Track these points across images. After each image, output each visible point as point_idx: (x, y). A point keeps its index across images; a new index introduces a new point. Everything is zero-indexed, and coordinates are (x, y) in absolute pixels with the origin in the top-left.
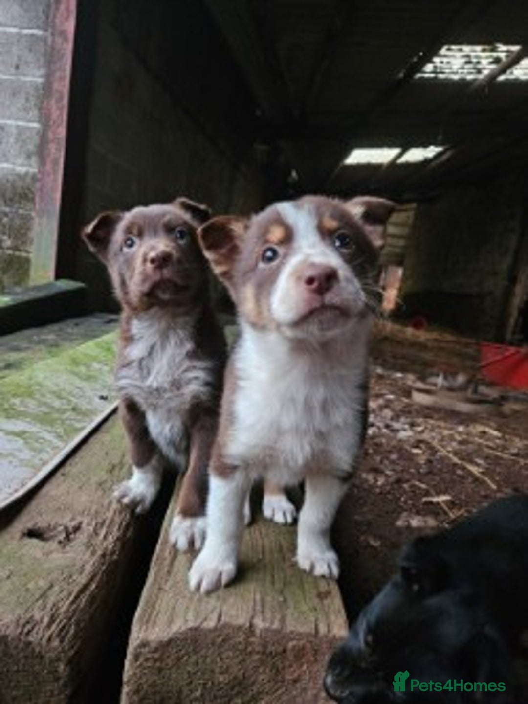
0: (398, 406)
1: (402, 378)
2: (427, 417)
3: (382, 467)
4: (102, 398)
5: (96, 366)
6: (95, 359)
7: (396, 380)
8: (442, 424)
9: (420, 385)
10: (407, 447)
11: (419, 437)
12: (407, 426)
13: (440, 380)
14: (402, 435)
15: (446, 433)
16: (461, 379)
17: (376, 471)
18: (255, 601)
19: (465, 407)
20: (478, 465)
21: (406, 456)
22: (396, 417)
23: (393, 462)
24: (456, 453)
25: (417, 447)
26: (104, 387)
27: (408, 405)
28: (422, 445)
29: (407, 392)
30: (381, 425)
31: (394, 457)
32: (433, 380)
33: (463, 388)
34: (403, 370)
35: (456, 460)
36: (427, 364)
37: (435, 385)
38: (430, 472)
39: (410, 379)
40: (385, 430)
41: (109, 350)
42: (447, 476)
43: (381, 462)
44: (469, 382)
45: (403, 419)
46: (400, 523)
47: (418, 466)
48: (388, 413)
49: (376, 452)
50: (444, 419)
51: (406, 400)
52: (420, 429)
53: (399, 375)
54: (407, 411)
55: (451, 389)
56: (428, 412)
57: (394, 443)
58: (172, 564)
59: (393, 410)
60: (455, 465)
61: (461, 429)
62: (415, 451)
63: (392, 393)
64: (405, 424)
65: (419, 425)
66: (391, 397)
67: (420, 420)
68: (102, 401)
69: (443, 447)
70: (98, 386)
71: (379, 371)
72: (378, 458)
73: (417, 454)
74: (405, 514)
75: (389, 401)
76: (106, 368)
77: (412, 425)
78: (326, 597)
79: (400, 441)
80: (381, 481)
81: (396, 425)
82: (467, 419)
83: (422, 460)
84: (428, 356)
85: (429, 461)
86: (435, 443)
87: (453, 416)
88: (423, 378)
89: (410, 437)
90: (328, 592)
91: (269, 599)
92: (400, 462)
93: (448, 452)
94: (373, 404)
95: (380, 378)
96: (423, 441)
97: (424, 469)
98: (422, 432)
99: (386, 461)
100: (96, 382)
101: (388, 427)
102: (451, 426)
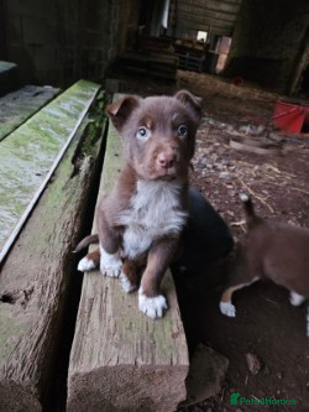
0: (221, 151)
1: (225, 128)
2: (238, 159)
4: (38, 175)
6: (28, 138)
7: (221, 129)
8: (246, 164)
10: (224, 184)
11: (232, 174)
12: (225, 167)
13: (247, 129)
14: (223, 174)
16: (260, 129)
18: (137, 345)
19: (261, 151)
20: (265, 195)
21: (224, 192)
22: (219, 160)
23: (216, 196)
24: (252, 187)
25: (230, 184)
26: (37, 164)
27: (228, 150)
28: (234, 182)
29: (227, 140)
30: (210, 166)
31: (217, 192)
32: (244, 128)
33: (261, 135)
34: (226, 120)
36: (240, 115)
37: (245, 132)
38: (236, 203)
39: (230, 130)
40: (212, 171)
41: (38, 129)
43: (209, 196)
44: (265, 130)
45: (223, 162)
47: (230, 198)
48: (215, 157)
49: (207, 189)
50: (247, 160)
51: (226, 146)
52: (232, 168)
53: (223, 125)
54: (227, 155)
55: (253, 136)
56: (239, 155)
57: (217, 181)
58: (89, 316)
59: (218, 155)
61: (256, 167)
62: (230, 187)
63: (219, 141)
64: (224, 165)
65: (233, 165)
66: (217, 144)
67: (234, 162)
68: (38, 177)
69: (245, 182)
70: (33, 164)
71: (211, 122)
72: (207, 194)
73: (230, 190)
75: (216, 147)
76: (38, 147)
77: (229, 165)
78: (177, 337)
79: (221, 179)
81: (220, 166)
82: (261, 160)
83: (233, 193)
84: (242, 108)
85: (236, 195)
86: (240, 179)
87: (253, 158)
88: (237, 128)
89: (227, 176)
90: (178, 333)
91: (145, 342)
92: (220, 196)
93: (248, 186)
94: (206, 151)
95: (212, 127)
96: (234, 178)
97: (233, 201)
98: (234, 171)
99: (212, 197)
100: (32, 160)
101: (214, 167)
102: (251, 165)
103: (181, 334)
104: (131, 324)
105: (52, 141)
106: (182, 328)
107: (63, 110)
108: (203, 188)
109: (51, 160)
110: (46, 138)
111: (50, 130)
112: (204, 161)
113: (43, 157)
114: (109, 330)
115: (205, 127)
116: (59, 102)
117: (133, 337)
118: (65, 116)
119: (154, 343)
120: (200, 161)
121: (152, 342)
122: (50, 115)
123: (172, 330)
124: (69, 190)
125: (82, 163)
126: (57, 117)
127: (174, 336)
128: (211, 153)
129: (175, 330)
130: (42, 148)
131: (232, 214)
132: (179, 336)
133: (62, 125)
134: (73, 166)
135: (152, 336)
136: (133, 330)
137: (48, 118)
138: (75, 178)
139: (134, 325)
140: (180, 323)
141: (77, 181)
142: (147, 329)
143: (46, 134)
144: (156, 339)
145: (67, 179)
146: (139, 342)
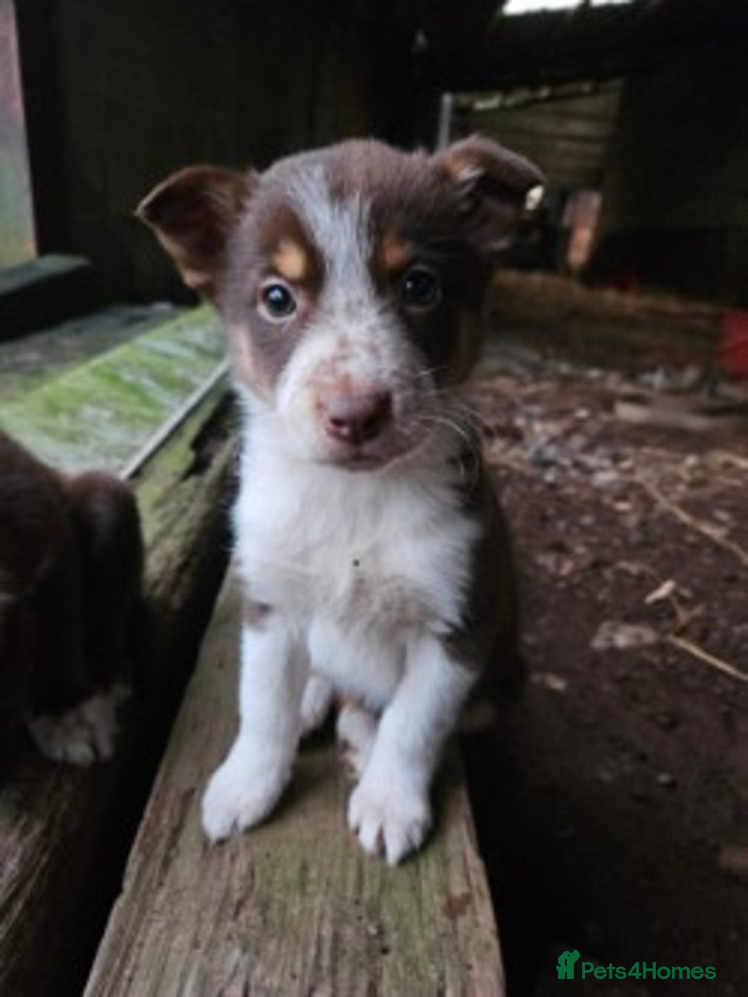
0: (594, 428)
1: (601, 379)
2: (639, 443)
3: (569, 542)
5: (88, 411)
6: (87, 398)
7: (590, 382)
8: (661, 453)
9: (627, 389)
10: (607, 500)
11: (628, 479)
12: (607, 463)
13: (658, 379)
14: (605, 478)
15: (669, 468)
16: (691, 375)
17: (560, 548)
19: (698, 423)
20: (721, 523)
21: (608, 518)
22: (590, 448)
23: (586, 530)
24: (685, 505)
25: (622, 497)
26: (98, 450)
27: (610, 425)
28: (632, 495)
29: (607, 402)
30: (566, 462)
31: (587, 520)
32: (647, 378)
33: (694, 389)
34: (600, 363)
35: (684, 517)
36: (637, 351)
37: (650, 386)
38: (646, 544)
39: (614, 382)
40: (574, 473)
41: (114, 379)
42: (670, 546)
43: (567, 531)
44: (703, 378)
45: (601, 450)
46: (598, 643)
47: (625, 534)
48: (578, 441)
49: (561, 514)
50: (665, 445)
51: (605, 417)
52: (626, 464)
53: (594, 373)
54: (607, 436)
55: (675, 392)
56: (640, 435)
57: (586, 495)
59: (586, 435)
60: (684, 526)
61: (691, 460)
62: (623, 506)
63: (584, 405)
64: (604, 458)
65: (625, 458)
66: (582, 413)
67: (629, 450)
69: (666, 494)
70: (87, 451)
71: (565, 368)
72: (562, 525)
73: (624, 513)
74: (605, 626)
75: (581, 421)
76: (107, 414)
77: (616, 459)
79: (599, 491)
80: (568, 567)
81: (591, 461)
82: (701, 443)
83: (632, 521)
84: (638, 337)
85: (643, 524)
86: (650, 487)
87: (678, 439)
88: (631, 375)
89: (612, 483)
90: (467, 898)
91: (349, 932)
92: (598, 529)
93: (673, 503)
94: (554, 428)
95: (566, 380)
96: (633, 486)
97: (635, 538)
98: (631, 471)
99: (575, 530)
100: (86, 443)
101: (578, 465)
102: (677, 456)
103: (477, 899)
104: (304, 868)
105: (146, 401)
106: (479, 879)
107: (185, 344)
108: (551, 511)
109: (136, 442)
110: (133, 399)
111: (147, 382)
112: (551, 452)
113: (115, 435)
114: (228, 891)
115: (548, 379)
116: (179, 329)
117: (306, 913)
118: (188, 354)
119: (381, 932)
120: (539, 452)
121: (373, 930)
122: (153, 351)
123: (445, 889)
124: (172, 505)
125: (218, 450)
126: (168, 356)
127: (454, 908)
128: (568, 434)
129: (458, 890)
130: (118, 418)
131: (634, 568)
132: (469, 908)
133: (179, 372)
134: (191, 456)
135: (374, 911)
136: (310, 889)
137: (145, 357)
138: (192, 481)
139: (313, 874)
140: (476, 863)
141: (198, 486)
142: (360, 886)
143: (134, 389)
144: (388, 918)
145: (170, 481)
146: (327, 931)
